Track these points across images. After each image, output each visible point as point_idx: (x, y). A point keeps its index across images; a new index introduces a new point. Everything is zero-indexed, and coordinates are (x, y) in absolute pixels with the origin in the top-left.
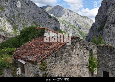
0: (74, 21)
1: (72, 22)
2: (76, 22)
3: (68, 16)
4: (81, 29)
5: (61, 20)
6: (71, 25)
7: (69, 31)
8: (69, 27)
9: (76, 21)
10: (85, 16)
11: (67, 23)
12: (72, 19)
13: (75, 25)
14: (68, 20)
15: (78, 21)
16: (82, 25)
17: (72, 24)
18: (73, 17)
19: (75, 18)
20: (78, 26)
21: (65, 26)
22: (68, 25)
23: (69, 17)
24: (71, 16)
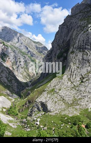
0: (26, 47)
1: (22, 48)
2: (27, 49)
3: (18, 41)
4: (33, 56)
5: (10, 44)
6: (21, 52)
7: (19, 58)
8: (19, 54)
9: (27, 47)
10: (38, 42)
11: (17, 49)
12: (22, 44)
13: (27, 51)
14: (17, 45)
15: (30, 47)
16: (35, 52)
17: (23, 51)
18: (24, 42)
19: (26, 44)
20: (29, 53)
21: (14, 52)
22: (18, 52)
23: (20, 42)
24: (22, 40)
